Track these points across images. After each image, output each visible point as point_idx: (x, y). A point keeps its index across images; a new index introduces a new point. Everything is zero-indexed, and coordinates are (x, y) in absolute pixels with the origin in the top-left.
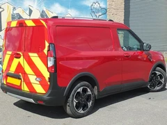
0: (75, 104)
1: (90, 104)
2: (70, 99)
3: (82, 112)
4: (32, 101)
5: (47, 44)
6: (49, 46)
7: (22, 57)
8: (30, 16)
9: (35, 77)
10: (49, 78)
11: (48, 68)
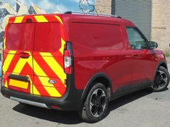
0: (91, 107)
1: (104, 107)
2: (86, 103)
3: (98, 116)
4: (44, 105)
5: (63, 43)
6: (66, 45)
7: (31, 57)
8: (17, 11)
9: (48, 79)
10: (66, 80)
11: (64, 69)
